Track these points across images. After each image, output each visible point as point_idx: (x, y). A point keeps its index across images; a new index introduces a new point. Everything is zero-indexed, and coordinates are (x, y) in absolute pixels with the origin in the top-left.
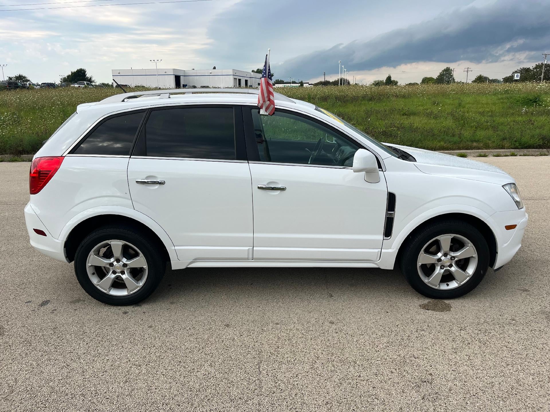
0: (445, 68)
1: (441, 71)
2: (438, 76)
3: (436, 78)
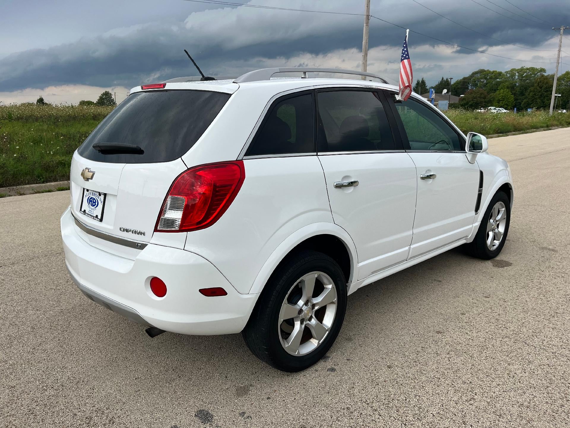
0: (104, 92)
1: (100, 95)
2: (98, 100)
3: (97, 102)
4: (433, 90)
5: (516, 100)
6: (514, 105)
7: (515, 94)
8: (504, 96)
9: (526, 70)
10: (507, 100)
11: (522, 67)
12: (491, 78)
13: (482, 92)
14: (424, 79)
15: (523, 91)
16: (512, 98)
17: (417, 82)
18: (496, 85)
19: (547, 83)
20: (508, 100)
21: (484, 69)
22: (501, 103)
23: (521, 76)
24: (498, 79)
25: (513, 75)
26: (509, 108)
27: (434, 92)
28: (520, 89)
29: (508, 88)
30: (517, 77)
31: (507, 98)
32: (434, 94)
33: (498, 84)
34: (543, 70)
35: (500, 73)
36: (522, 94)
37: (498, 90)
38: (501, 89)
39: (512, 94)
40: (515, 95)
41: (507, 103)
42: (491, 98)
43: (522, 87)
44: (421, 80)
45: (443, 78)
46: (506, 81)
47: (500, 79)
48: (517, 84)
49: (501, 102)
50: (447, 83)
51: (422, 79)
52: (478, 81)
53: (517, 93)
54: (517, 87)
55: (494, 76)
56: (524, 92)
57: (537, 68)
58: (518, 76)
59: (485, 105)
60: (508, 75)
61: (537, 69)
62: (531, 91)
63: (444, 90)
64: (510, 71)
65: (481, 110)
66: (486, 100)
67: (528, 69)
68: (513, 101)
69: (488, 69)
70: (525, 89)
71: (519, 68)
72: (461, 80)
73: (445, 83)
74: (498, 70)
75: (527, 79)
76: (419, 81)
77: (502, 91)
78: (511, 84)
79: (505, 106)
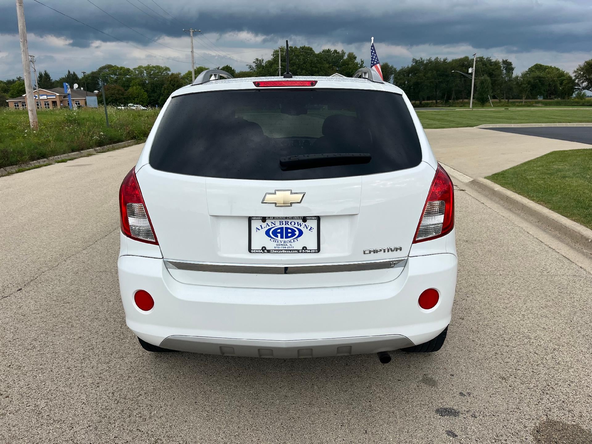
4: (67, 84)
5: (149, 97)
6: (149, 102)
7: (147, 91)
8: (138, 93)
9: (152, 68)
10: (141, 97)
11: (148, 65)
12: (120, 74)
13: (119, 88)
14: (48, 72)
15: (154, 88)
16: (145, 95)
17: (40, 75)
18: (128, 81)
19: (177, 82)
20: (143, 97)
21: (111, 64)
22: (136, 100)
23: (149, 74)
24: (127, 75)
25: (141, 73)
26: (145, 104)
27: (68, 86)
28: (152, 87)
29: (139, 85)
30: (145, 75)
31: (141, 95)
32: (70, 89)
33: (129, 81)
34: (167, 69)
35: (128, 70)
36: (154, 91)
37: (130, 86)
38: (133, 86)
39: (144, 92)
40: (147, 93)
41: (142, 99)
42: (129, 95)
43: (152, 85)
44: (44, 73)
45: (69, 72)
46: (136, 78)
47: (129, 76)
48: (147, 82)
49: (136, 98)
50: (75, 77)
51: (45, 71)
52: (108, 77)
53: (149, 90)
54: (147, 84)
55: (124, 72)
56: (156, 89)
57: (163, 66)
58: (147, 74)
59: (125, 101)
60: (137, 72)
61: (162, 68)
62: (165, 89)
63: (75, 85)
64: (138, 68)
65: (121, 106)
66: (124, 96)
67: (154, 67)
68: (147, 98)
69: (115, 65)
70: (155, 86)
71: (146, 65)
72: (89, 74)
73: (73, 77)
74: (126, 67)
75: (155, 77)
76: (42, 74)
77: (135, 87)
78: (142, 81)
79: (141, 103)
